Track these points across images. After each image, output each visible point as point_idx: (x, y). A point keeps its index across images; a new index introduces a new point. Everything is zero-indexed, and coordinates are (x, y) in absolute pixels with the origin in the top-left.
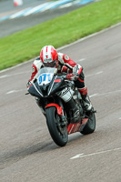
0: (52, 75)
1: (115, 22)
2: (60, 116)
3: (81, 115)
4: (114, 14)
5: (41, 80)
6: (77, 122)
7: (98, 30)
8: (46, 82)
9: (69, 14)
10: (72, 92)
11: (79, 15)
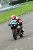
0: (15, 22)
1: (27, 12)
2: (16, 32)
3: (21, 32)
4: (27, 10)
5: (12, 23)
6: (20, 34)
7: (23, 15)
8: (14, 23)
9: (14, 10)
10: (19, 27)
11: (17, 10)
